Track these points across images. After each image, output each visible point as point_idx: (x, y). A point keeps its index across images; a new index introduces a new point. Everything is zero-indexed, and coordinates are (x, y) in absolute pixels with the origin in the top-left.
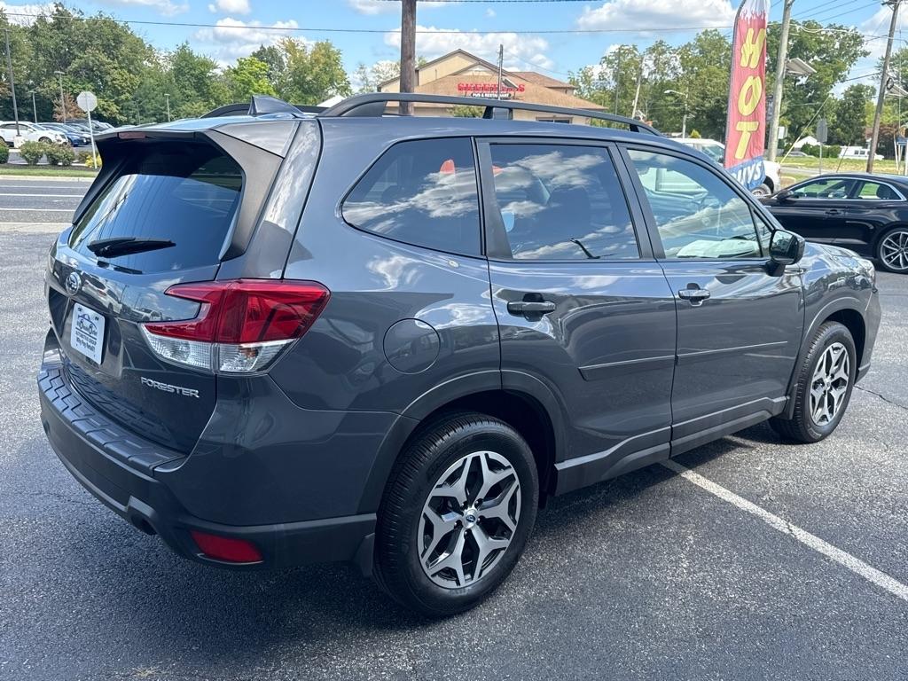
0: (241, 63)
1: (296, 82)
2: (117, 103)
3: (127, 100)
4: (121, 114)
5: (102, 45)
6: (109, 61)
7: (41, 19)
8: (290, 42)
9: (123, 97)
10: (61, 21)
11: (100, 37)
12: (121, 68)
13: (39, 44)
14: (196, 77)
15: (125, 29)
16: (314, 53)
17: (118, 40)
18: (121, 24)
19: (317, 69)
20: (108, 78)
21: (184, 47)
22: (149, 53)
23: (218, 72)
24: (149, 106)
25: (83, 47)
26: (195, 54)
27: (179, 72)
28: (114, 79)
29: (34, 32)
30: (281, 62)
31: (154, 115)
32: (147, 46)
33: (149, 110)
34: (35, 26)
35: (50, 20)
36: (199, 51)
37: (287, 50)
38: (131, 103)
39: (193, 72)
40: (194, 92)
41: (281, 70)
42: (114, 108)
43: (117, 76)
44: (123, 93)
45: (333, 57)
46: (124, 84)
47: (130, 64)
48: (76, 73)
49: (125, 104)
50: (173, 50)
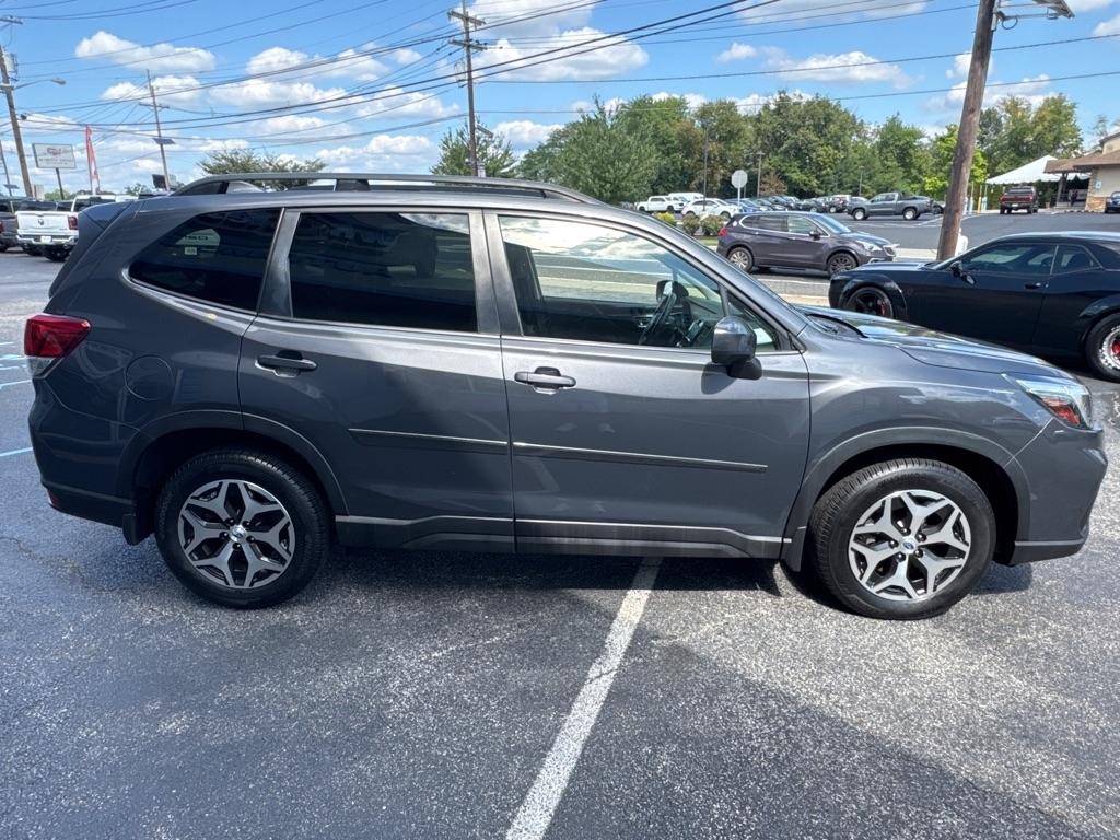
0: (949, 129)
1: (1011, 145)
2: (817, 178)
3: (828, 174)
4: (819, 188)
5: (814, 125)
6: (817, 139)
7: (766, 107)
8: (1013, 101)
9: (824, 172)
10: (783, 106)
11: (812, 118)
12: (827, 145)
13: (759, 129)
14: (901, 148)
15: (836, 108)
16: (1041, 110)
17: (828, 119)
18: (834, 103)
19: (1040, 128)
20: (814, 155)
21: (894, 118)
22: (857, 127)
23: (925, 141)
24: (848, 180)
25: (795, 129)
26: (903, 125)
27: (884, 144)
28: (819, 156)
29: (758, 119)
30: (999, 123)
31: (851, 187)
32: (859, 121)
33: (846, 183)
34: (760, 114)
35: (773, 107)
36: (906, 123)
37: (1008, 111)
38: (832, 178)
39: (898, 143)
40: (895, 163)
41: (997, 132)
42: (815, 183)
43: (823, 152)
44: (825, 168)
45: (1064, 112)
46: (827, 160)
47: (836, 141)
48: (786, 152)
49: (826, 178)
50: (882, 122)
